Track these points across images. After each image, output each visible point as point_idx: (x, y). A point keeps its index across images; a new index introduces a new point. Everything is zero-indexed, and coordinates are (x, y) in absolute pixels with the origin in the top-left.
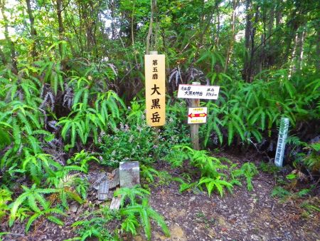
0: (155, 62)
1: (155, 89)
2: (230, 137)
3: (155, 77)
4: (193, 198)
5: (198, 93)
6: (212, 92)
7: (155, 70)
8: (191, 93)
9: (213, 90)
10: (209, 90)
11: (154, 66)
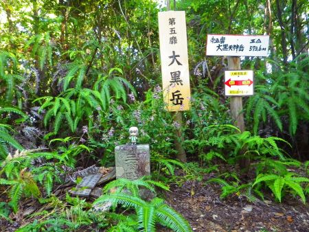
0: (172, 21)
1: (174, 57)
2: (294, 121)
3: (173, 40)
4: (248, 209)
5: (236, 47)
6: (258, 45)
7: (173, 31)
8: (225, 46)
9: (259, 41)
10: (253, 41)
11: (171, 27)
